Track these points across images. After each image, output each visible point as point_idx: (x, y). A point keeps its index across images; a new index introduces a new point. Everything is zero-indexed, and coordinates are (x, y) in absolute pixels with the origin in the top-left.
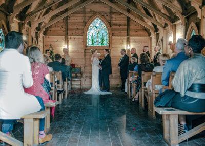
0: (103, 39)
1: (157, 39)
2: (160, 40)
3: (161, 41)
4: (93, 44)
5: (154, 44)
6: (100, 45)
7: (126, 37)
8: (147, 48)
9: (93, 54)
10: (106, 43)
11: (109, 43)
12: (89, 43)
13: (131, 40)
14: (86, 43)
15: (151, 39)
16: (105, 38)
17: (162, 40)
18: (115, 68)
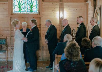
0: (32, 6)
1: (95, 6)
2: (97, 8)
3: (99, 11)
4: (20, 11)
5: (91, 12)
6: (29, 12)
7: (58, 3)
8: (82, 19)
9: (15, 26)
10: (35, 10)
11: (39, 10)
12: (16, 10)
13: (64, 7)
14: (12, 9)
15: (87, 5)
16: (34, 4)
17: (100, 9)
18: (44, 42)
